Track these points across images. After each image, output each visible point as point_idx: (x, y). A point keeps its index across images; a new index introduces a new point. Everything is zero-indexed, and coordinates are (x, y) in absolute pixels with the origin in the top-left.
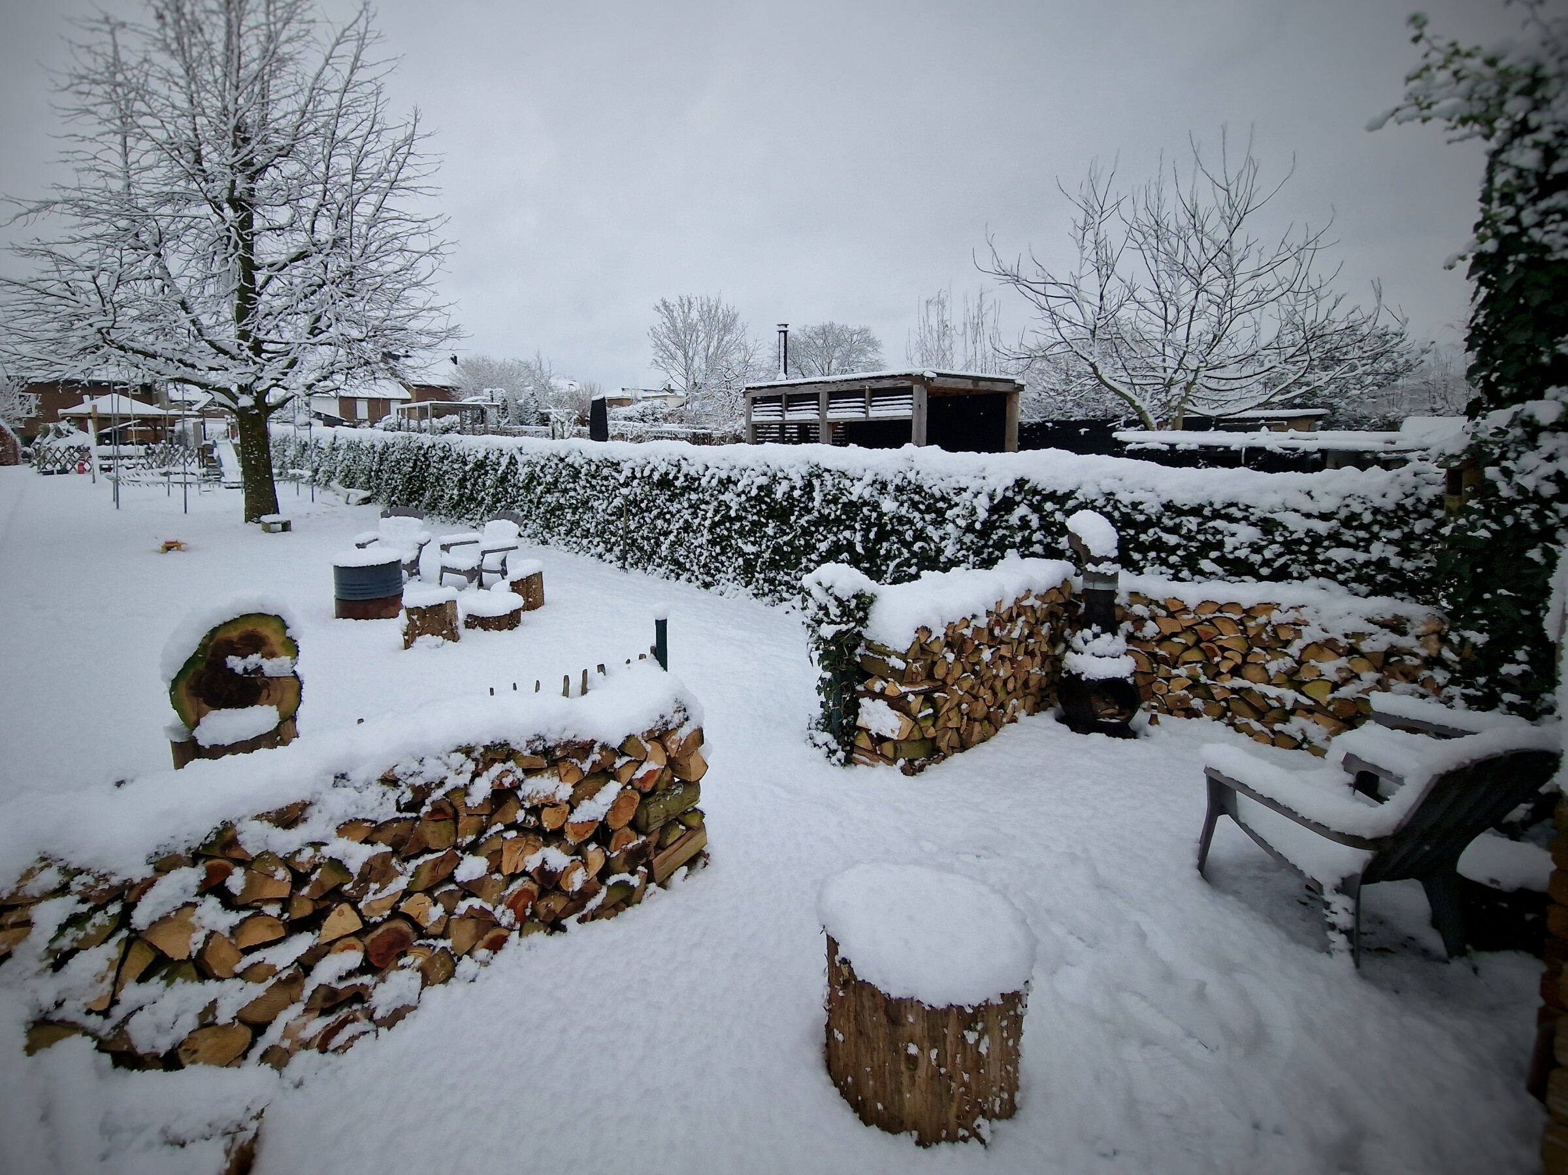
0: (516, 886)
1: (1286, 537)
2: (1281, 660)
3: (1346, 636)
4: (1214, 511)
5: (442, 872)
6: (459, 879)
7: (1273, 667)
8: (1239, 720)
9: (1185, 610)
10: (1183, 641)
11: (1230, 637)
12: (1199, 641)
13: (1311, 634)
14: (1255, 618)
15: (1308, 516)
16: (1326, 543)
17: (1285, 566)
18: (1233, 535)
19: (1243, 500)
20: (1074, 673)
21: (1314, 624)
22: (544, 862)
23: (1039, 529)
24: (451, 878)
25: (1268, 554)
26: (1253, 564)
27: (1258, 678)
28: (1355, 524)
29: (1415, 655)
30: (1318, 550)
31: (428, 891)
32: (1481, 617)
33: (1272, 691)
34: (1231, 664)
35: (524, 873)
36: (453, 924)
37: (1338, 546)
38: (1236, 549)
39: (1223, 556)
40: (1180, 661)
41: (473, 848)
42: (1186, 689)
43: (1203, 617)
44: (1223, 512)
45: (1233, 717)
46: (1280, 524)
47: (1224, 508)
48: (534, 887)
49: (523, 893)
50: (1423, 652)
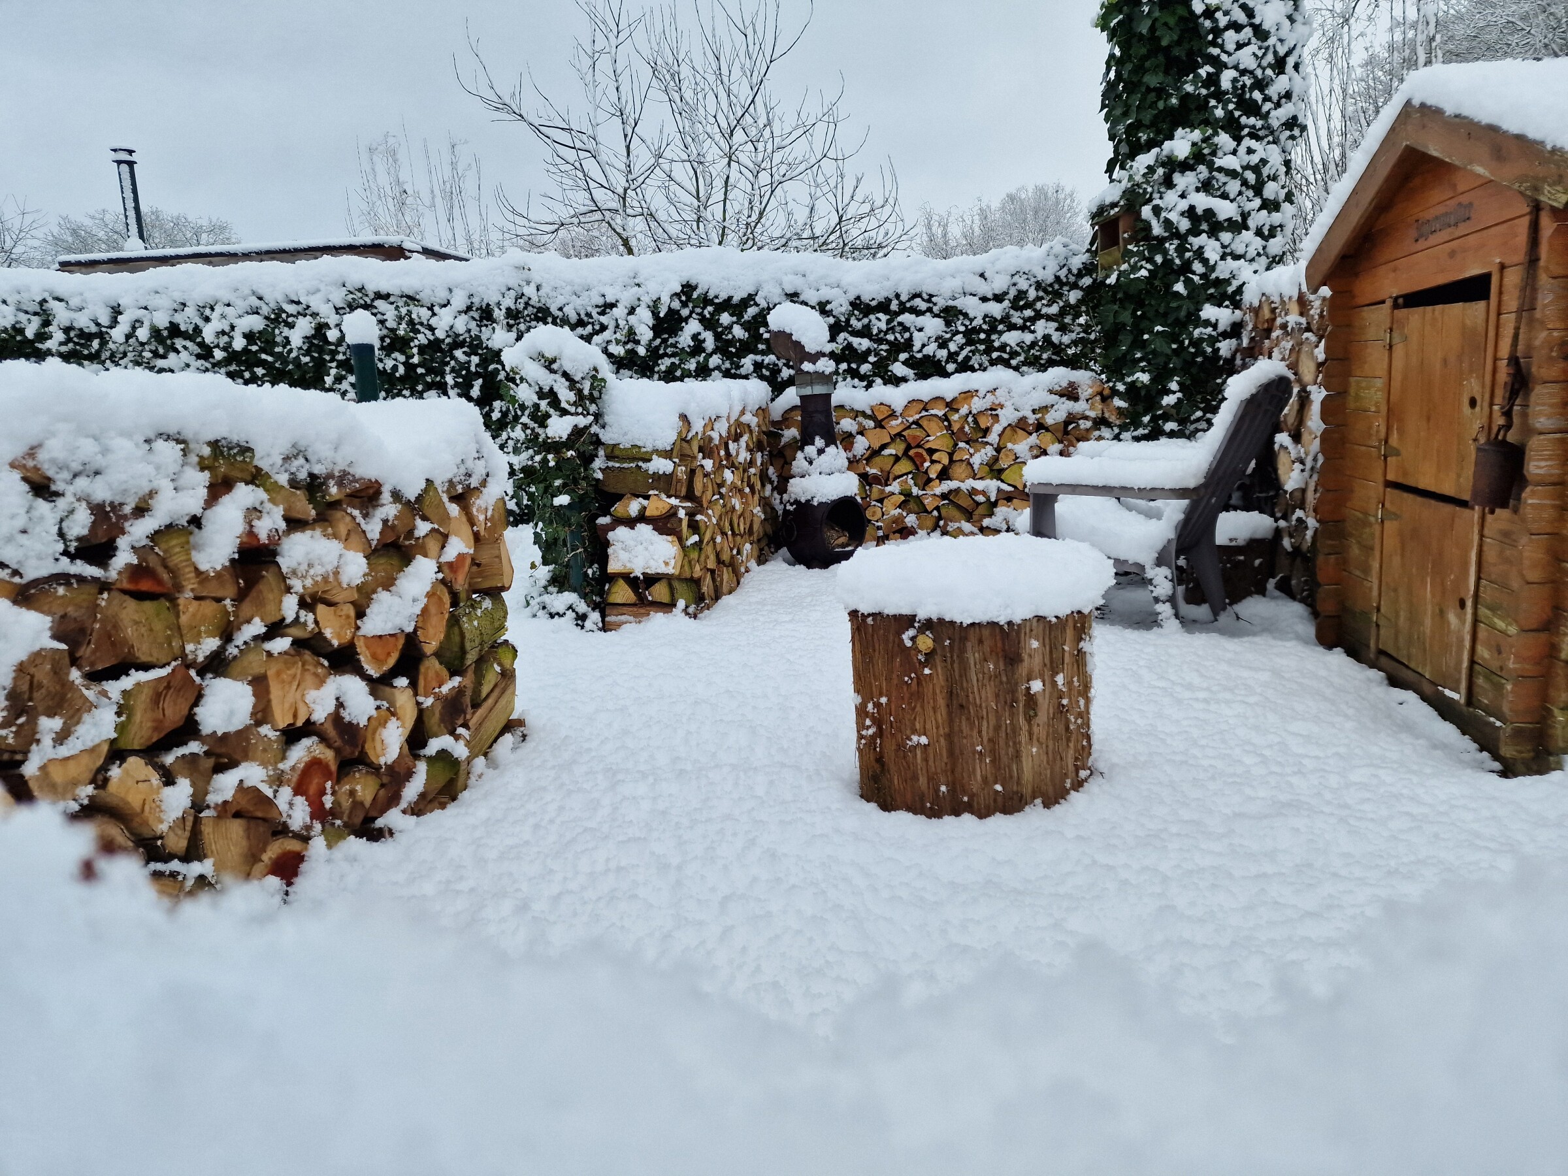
0: (300, 753)
1: (966, 326)
2: (983, 451)
3: (1034, 411)
4: (902, 304)
5: (173, 713)
6: (206, 729)
7: (977, 460)
8: (952, 526)
9: (893, 415)
10: (893, 452)
11: (937, 438)
12: (909, 447)
13: (1007, 416)
14: (957, 411)
15: (984, 299)
16: (1001, 327)
17: (968, 358)
18: (920, 330)
19: (927, 289)
20: (803, 500)
21: (1008, 404)
22: (340, 705)
23: (714, 352)
24: (189, 729)
25: (953, 347)
26: (939, 361)
27: (963, 476)
28: (1022, 303)
29: (1086, 418)
30: (994, 337)
31: (151, 752)
32: (1141, 360)
33: (979, 485)
34: (939, 467)
35: (308, 729)
36: (207, 829)
37: (1009, 330)
38: (924, 346)
39: (912, 357)
40: (891, 476)
41: (217, 665)
42: (899, 507)
43: (911, 420)
44: (908, 305)
45: (946, 525)
46: (961, 312)
47: (909, 300)
48: (328, 755)
49: (314, 765)
50: (1092, 414)
